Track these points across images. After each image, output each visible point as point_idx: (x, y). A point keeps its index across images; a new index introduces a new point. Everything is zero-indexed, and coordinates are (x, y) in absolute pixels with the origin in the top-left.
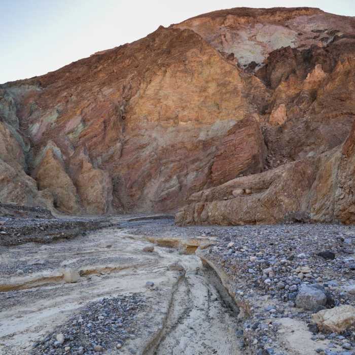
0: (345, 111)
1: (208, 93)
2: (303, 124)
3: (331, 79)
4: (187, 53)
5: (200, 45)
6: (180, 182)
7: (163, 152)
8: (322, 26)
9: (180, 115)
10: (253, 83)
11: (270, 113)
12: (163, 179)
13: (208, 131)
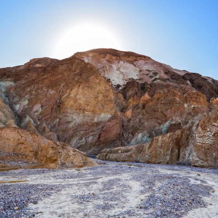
0: (155, 117)
1: (99, 99)
2: (138, 119)
3: (151, 100)
4: (90, 78)
5: (96, 74)
6: (86, 140)
7: (78, 125)
8: (151, 68)
9: (86, 109)
10: (118, 96)
11: (125, 112)
12: (78, 138)
13: (98, 118)
